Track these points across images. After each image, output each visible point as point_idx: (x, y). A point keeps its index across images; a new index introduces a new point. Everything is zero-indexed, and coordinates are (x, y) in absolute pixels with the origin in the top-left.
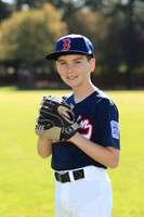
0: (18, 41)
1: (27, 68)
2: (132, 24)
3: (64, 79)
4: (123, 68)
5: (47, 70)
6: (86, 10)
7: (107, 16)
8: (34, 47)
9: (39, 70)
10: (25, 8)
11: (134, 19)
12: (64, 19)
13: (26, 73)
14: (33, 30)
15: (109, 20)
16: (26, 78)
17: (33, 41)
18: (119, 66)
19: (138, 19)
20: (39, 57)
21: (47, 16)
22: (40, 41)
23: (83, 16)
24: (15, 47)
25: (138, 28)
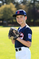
0: (3, 13)
1: (6, 21)
2: (34, 8)
3: (18, 22)
4: (32, 21)
5: (11, 21)
6: (22, 5)
7: (28, 6)
8: (7, 15)
9: (9, 21)
10: (5, 4)
11: (35, 7)
12: (16, 7)
13: (5, 22)
14: (7, 10)
15: (28, 7)
16: (5, 23)
17: (7, 13)
18: (31, 20)
19: (36, 7)
20: (9, 18)
21: (11, 6)
22: (9, 13)
23: (21, 6)
24: (2, 15)
25: (36, 9)
